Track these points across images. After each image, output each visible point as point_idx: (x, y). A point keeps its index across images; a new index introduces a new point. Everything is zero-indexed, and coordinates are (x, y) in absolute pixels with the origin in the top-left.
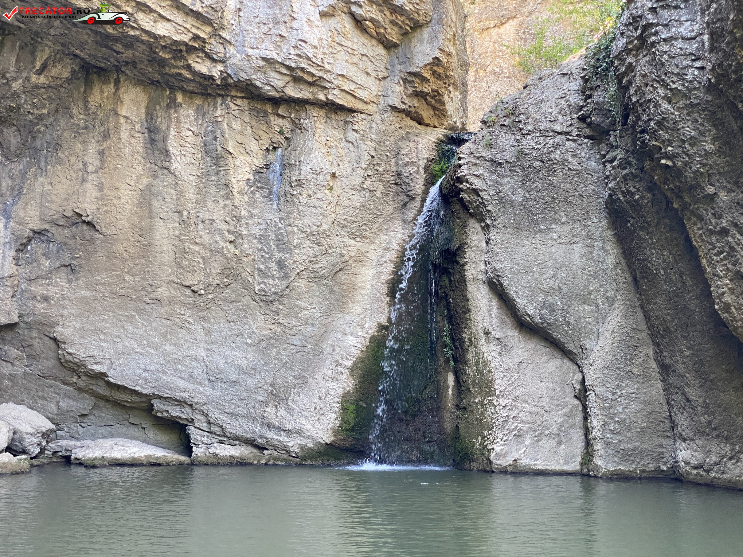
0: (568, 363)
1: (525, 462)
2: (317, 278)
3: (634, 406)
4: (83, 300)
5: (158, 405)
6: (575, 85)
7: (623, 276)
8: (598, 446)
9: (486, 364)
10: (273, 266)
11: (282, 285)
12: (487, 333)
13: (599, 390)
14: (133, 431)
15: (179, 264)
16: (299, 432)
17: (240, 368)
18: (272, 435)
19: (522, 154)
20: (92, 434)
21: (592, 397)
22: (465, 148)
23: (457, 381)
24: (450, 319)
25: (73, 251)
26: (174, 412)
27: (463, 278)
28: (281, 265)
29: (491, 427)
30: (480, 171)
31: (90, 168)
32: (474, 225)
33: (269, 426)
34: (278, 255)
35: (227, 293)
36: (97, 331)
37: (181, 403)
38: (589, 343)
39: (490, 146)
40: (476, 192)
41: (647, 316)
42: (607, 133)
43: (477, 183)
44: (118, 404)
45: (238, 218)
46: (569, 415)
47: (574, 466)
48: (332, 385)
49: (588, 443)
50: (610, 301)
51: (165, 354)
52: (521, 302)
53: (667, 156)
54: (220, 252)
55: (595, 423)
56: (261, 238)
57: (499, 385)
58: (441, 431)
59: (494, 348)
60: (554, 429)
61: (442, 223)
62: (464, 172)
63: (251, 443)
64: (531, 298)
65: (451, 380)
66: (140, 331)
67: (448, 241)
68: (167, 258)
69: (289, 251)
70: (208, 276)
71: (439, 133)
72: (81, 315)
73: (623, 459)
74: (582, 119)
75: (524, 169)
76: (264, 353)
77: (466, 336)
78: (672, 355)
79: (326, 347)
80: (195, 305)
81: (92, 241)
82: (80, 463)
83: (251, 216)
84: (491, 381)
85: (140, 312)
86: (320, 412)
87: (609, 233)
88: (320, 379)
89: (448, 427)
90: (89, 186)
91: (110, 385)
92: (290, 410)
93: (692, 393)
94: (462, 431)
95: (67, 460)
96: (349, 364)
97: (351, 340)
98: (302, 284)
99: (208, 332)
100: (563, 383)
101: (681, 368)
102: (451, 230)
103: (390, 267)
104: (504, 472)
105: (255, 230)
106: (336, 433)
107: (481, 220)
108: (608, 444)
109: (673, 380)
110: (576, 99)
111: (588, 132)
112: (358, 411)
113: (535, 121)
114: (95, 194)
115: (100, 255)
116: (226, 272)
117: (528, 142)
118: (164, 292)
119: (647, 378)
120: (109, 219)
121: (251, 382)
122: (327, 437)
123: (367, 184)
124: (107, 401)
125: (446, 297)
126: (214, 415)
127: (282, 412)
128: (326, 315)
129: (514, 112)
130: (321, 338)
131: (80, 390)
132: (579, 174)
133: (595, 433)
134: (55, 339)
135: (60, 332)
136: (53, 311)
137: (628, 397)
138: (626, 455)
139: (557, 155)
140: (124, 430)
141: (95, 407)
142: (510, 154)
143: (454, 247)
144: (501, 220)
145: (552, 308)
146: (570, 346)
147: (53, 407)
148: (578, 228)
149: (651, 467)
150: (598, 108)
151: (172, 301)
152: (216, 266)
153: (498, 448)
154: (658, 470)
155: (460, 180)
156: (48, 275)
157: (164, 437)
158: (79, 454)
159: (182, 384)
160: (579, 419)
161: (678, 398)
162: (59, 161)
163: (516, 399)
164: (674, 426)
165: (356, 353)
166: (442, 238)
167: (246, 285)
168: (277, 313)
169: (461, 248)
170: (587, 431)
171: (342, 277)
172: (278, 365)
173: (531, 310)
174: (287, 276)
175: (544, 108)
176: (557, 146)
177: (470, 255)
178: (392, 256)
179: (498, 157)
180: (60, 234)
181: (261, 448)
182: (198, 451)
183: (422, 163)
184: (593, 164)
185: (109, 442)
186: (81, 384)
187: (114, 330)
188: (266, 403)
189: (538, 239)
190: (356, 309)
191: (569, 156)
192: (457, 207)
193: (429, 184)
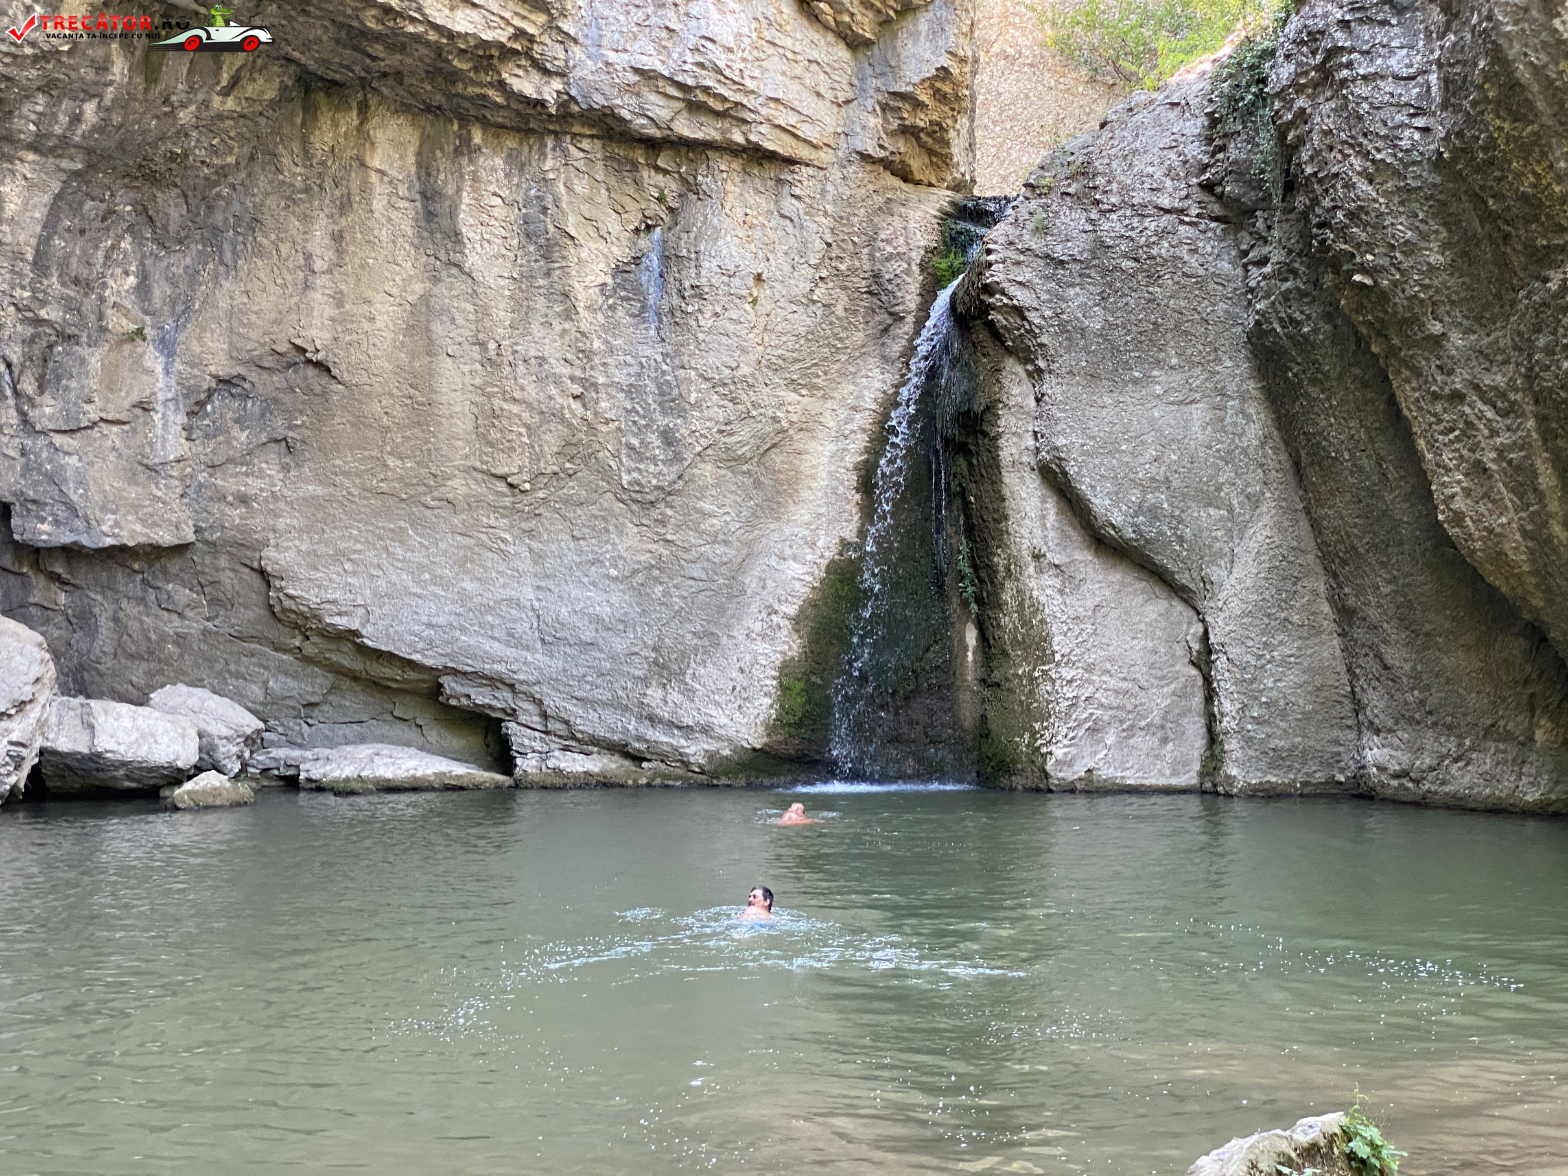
0: (1179, 607)
1: (1106, 773)
2: (732, 460)
3: (1293, 677)
4: (311, 502)
5: (450, 684)
6: (1195, 126)
7: (1275, 458)
8: (1232, 745)
9: (1037, 609)
10: (654, 439)
11: (671, 472)
12: (1037, 557)
13: (1234, 651)
14: (399, 730)
15: (483, 438)
16: (706, 730)
17: (598, 620)
18: (656, 735)
19: (1100, 246)
20: (327, 737)
21: (1221, 663)
22: (998, 233)
23: (983, 638)
24: (970, 531)
25: (290, 414)
26: (482, 697)
27: (996, 460)
28: (668, 438)
29: (1044, 717)
30: (1025, 275)
31: (318, 265)
32: (1013, 369)
33: (653, 719)
34: (662, 421)
35: (572, 488)
36: (341, 556)
37: (493, 681)
38: (1216, 573)
39: (1043, 230)
40: (1019, 311)
41: (1316, 526)
42: (1251, 213)
43: (1022, 297)
44: (376, 685)
45: (588, 354)
46: (1181, 695)
47: (1189, 778)
48: (761, 647)
49: (1213, 739)
50: (1254, 501)
51: (463, 596)
52: (1100, 503)
53: (1363, 269)
54: (558, 416)
55: (1227, 706)
56: (631, 391)
57: (1060, 644)
58: (956, 724)
59: (1051, 581)
60: (1155, 717)
61: (955, 362)
62: (996, 275)
63: (622, 750)
64: (1117, 496)
65: (971, 636)
66: (419, 557)
67: (968, 396)
68: (463, 426)
69: (682, 413)
70: (536, 458)
71: (941, 198)
72: (308, 529)
73: (1272, 766)
74: (1208, 187)
75: (1104, 271)
76: (641, 593)
77: (1000, 561)
78: (1360, 591)
79: (750, 581)
80: (512, 511)
81: (325, 395)
82: (319, 788)
83: (611, 351)
84: (1046, 639)
85: (415, 522)
86: (742, 696)
87: (1252, 386)
88: (739, 634)
89: (968, 714)
90: (317, 296)
91: (363, 650)
92: (689, 693)
93: (1394, 655)
94: (993, 726)
95: (291, 783)
96: (792, 610)
97: (794, 569)
98: (706, 472)
99: (538, 557)
100: (1172, 640)
101: (1373, 614)
102: (973, 377)
103: (860, 441)
104: (1070, 790)
105: (620, 376)
106: (771, 730)
107: (1025, 356)
108: (1248, 741)
109: (1359, 633)
110: (1196, 151)
111: (1217, 209)
112: (809, 690)
113: (1125, 189)
114: (330, 311)
115: (340, 422)
116: (568, 451)
117: (1111, 226)
118: (459, 486)
119: (1316, 630)
120: (356, 357)
121: (619, 645)
122: (755, 738)
123: (820, 293)
124: (355, 678)
125: (963, 494)
126: (553, 701)
127: (675, 696)
128: (749, 525)
129: (1085, 171)
130: (741, 568)
131: (307, 660)
132: (1201, 283)
133: (1227, 723)
134: (262, 572)
135: (274, 558)
136: (258, 522)
137: (1283, 662)
138: (1278, 759)
139: (1163, 249)
140: (385, 729)
141: (333, 689)
142: (1078, 246)
143: (978, 406)
144: (1066, 360)
145: (1154, 513)
146: (1183, 579)
147: (256, 691)
148: (1198, 377)
149: (1320, 777)
150: (1238, 171)
151: (473, 503)
152: (551, 442)
153: (1059, 752)
154: (1332, 782)
155: (988, 289)
156: (246, 457)
157: (456, 742)
158: (313, 770)
159: (496, 648)
160: (1198, 700)
161: (1370, 664)
162: (259, 251)
163: (1089, 669)
164: (1358, 707)
165: (804, 591)
166: (957, 391)
167: (605, 473)
168: (663, 523)
169: (990, 408)
170: (1211, 720)
171: (777, 458)
172: (665, 614)
173: (1117, 518)
174: (678, 458)
175: (1139, 165)
176: (1162, 234)
177: (1007, 421)
178: (864, 420)
179: (1059, 252)
180: (266, 384)
181: (637, 759)
182: (527, 765)
183: (916, 256)
184: (1225, 266)
185: (364, 751)
186: (309, 649)
187: (370, 555)
188: (646, 681)
189: (1128, 396)
190: (803, 514)
191: (1183, 252)
192: (982, 335)
193: (929, 294)
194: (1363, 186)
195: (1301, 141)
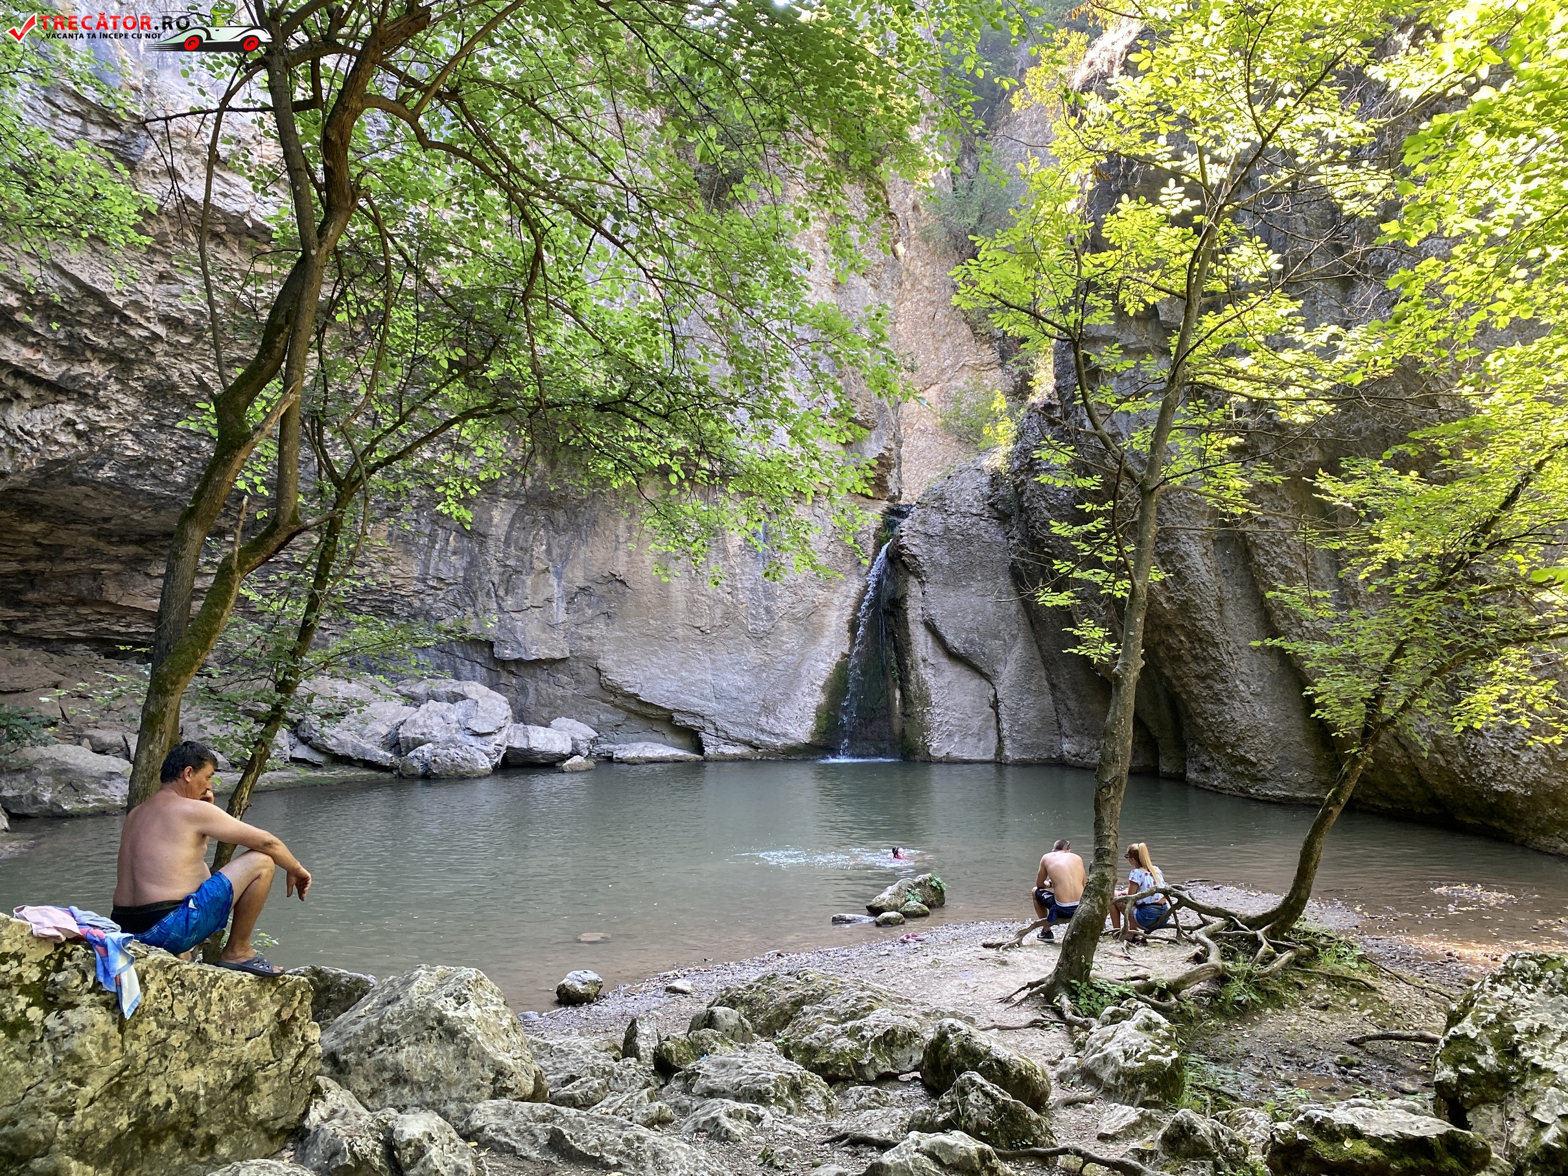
0: (985, 682)
1: (955, 754)
2: (795, 619)
3: (1032, 713)
4: (619, 639)
5: (676, 716)
6: (985, 480)
7: (1022, 620)
8: (1007, 742)
9: (925, 683)
10: (762, 611)
11: (769, 625)
12: (924, 660)
13: (1007, 702)
14: (655, 736)
15: (690, 611)
16: (785, 735)
17: (739, 688)
18: (764, 738)
19: (947, 529)
20: (625, 739)
21: (1002, 707)
22: (906, 523)
23: (902, 695)
24: (896, 649)
25: (609, 602)
26: (690, 722)
27: (906, 621)
28: (768, 610)
29: (928, 730)
30: (917, 542)
31: (621, 540)
32: (912, 579)
33: (763, 731)
34: (765, 603)
35: (727, 632)
36: (630, 662)
37: (695, 715)
38: (999, 668)
39: (923, 522)
40: (914, 557)
41: (1039, 647)
42: (1009, 516)
43: (915, 551)
44: (645, 717)
45: (734, 575)
46: (987, 720)
47: (990, 756)
48: (809, 699)
49: (1000, 740)
50: (1014, 637)
51: (682, 679)
52: (949, 638)
53: (1048, 546)
54: (721, 601)
55: (1005, 725)
56: (752, 591)
57: (934, 699)
58: (891, 732)
59: (930, 671)
60: (975, 730)
61: (888, 577)
62: (904, 541)
63: (749, 744)
64: (956, 635)
65: (898, 694)
66: (663, 662)
67: (894, 592)
68: (681, 606)
69: (774, 600)
70: (713, 619)
71: (884, 504)
72: (616, 651)
73: (1025, 751)
74: (992, 505)
75: (949, 540)
76: (757, 676)
77: (909, 662)
78: (1058, 677)
79: (804, 672)
80: (703, 641)
81: (624, 594)
82: (621, 761)
83: (744, 573)
84: (929, 696)
85: (662, 647)
86: (800, 720)
87: (1012, 588)
88: (799, 694)
89: (897, 728)
90: (621, 553)
91: (640, 702)
92: (778, 719)
93: (1072, 704)
94: (907, 732)
95: (610, 759)
96: (821, 683)
97: (822, 665)
98: (784, 624)
99: (713, 661)
100: (982, 697)
101: (1063, 686)
102: (896, 584)
103: (850, 610)
104: (939, 761)
105: (748, 584)
106: (813, 735)
107: (918, 576)
108: (1014, 741)
109: (1058, 695)
110: (986, 490)
111: (996, 514)
112: (829, 717)
113: (958, 506)
114: (626, 559)
115: (630, 605)
116: (726, 616)
117: (952, 520)
118: (680, 632)
119: (1042, 693)
120: (637, 578)
121: (748, 698)
122: (806, 739)
123: (831, 548)
124: (636, 713)
125: (893, 633)
126: (720, 723)
127: (772, 721)
128: (802, 647)
129: (941, 498)
130: (799, 665)
131: (616, 706)
132: (990, 545)
133: (1005, 733)
134: (597, 669)
135: (602, 663)
136: (596, 648)
137: (1028, 706)
138: (1027, 748)
139: (973, 531)
140: (649, 736)
141: (627, 719)
142: (938, 529)
143: (898, 597)
144: (932, 579)
145: (972, 642)
146: (985, 670)
147: (595, 720)
148: (990, 585)
149: (1045, 756)
150: (1003, 499)
151: (686, 639)
152: (719, 612)
153: (935, 745)
154: (1050, 758)
155: (902, 547)
156: (591, 621)
157: (679, 741)
158: (619, 754)
159: (696, 701)
160: (993, 723)
161: (1062, 707)
162: (596, 534)
163: (947, 709)
164: (1060, 727)
165: (826, 675)
166: (891, 588)
167: (741, 625)
168: (766, 646)
169: (904, 597)
170: (999, 731)
171: (814, 618)
172: (767, 685)
173: (956, 645)
174: (772, 619)
175: (964, 495)
176: (973, 524)
177: (910, 603)
178: (851, 601)
179: (930, 532)
180: (600, 590)
181: (756, 748)
182: (709, 750)
183: (872, 532)
184: (1000, 538)
185: (641, 745)
186: (617, 702)
187: (643, 662)
188: (759, 714)
189: (961, 593)
190: (825, 642)
191: (982, 532)
192: (900, 566)
193: (878, 548)
194: (1046, 513)
195: (1023, 493)
